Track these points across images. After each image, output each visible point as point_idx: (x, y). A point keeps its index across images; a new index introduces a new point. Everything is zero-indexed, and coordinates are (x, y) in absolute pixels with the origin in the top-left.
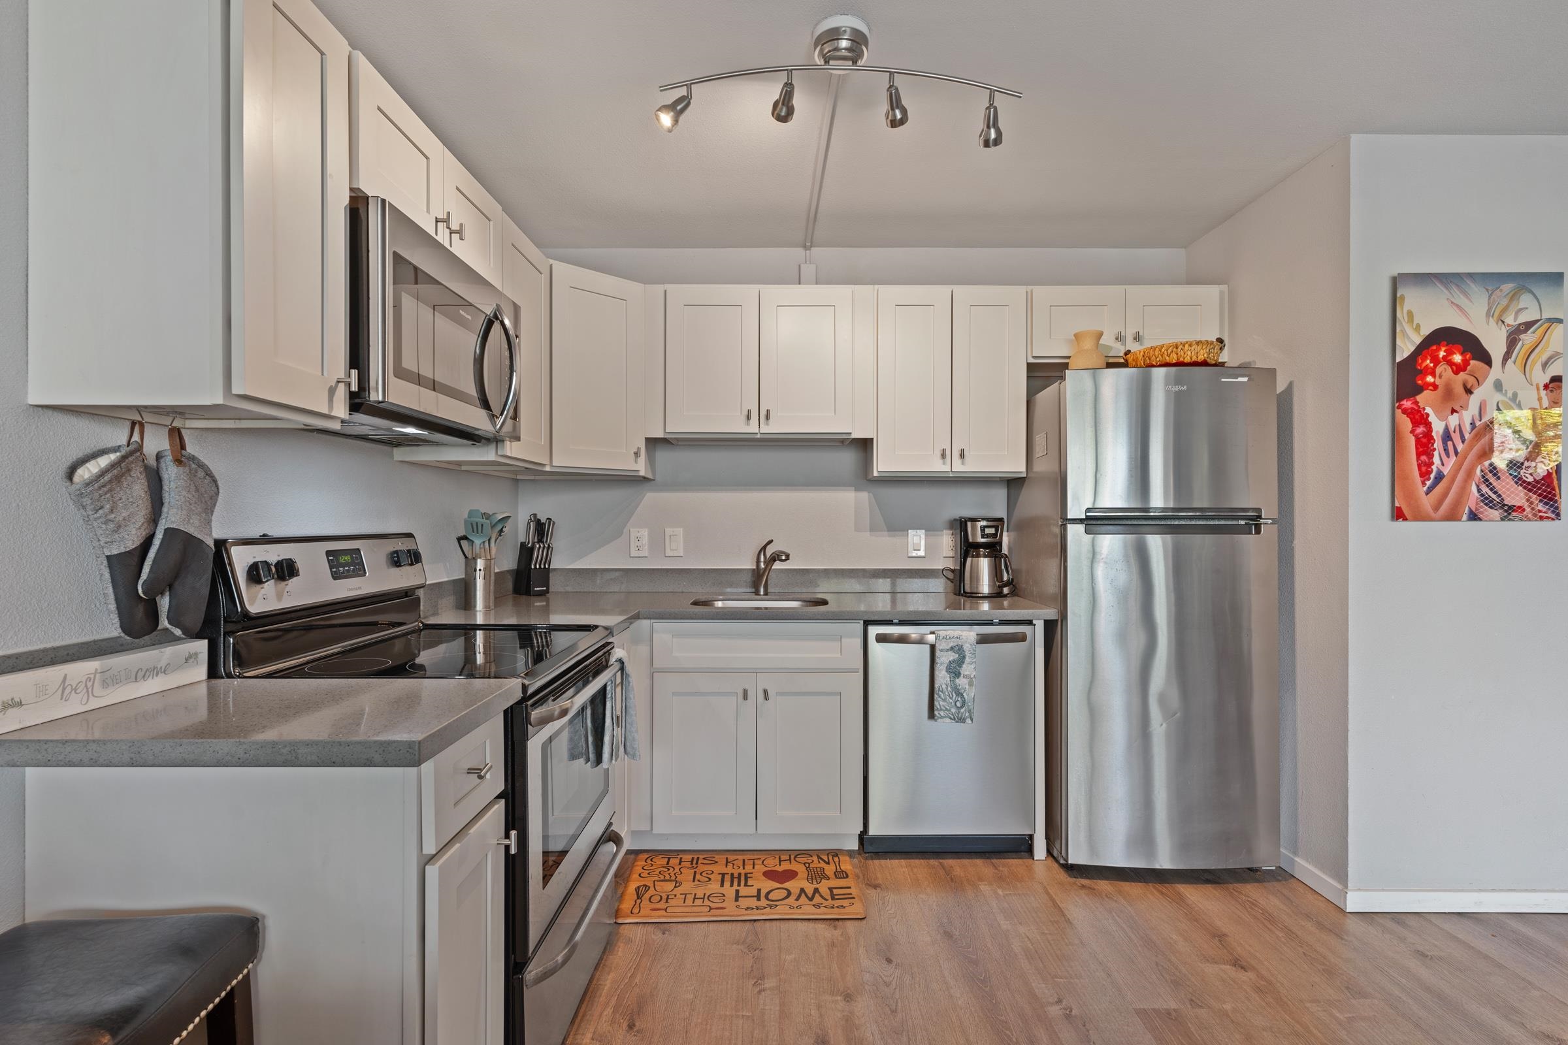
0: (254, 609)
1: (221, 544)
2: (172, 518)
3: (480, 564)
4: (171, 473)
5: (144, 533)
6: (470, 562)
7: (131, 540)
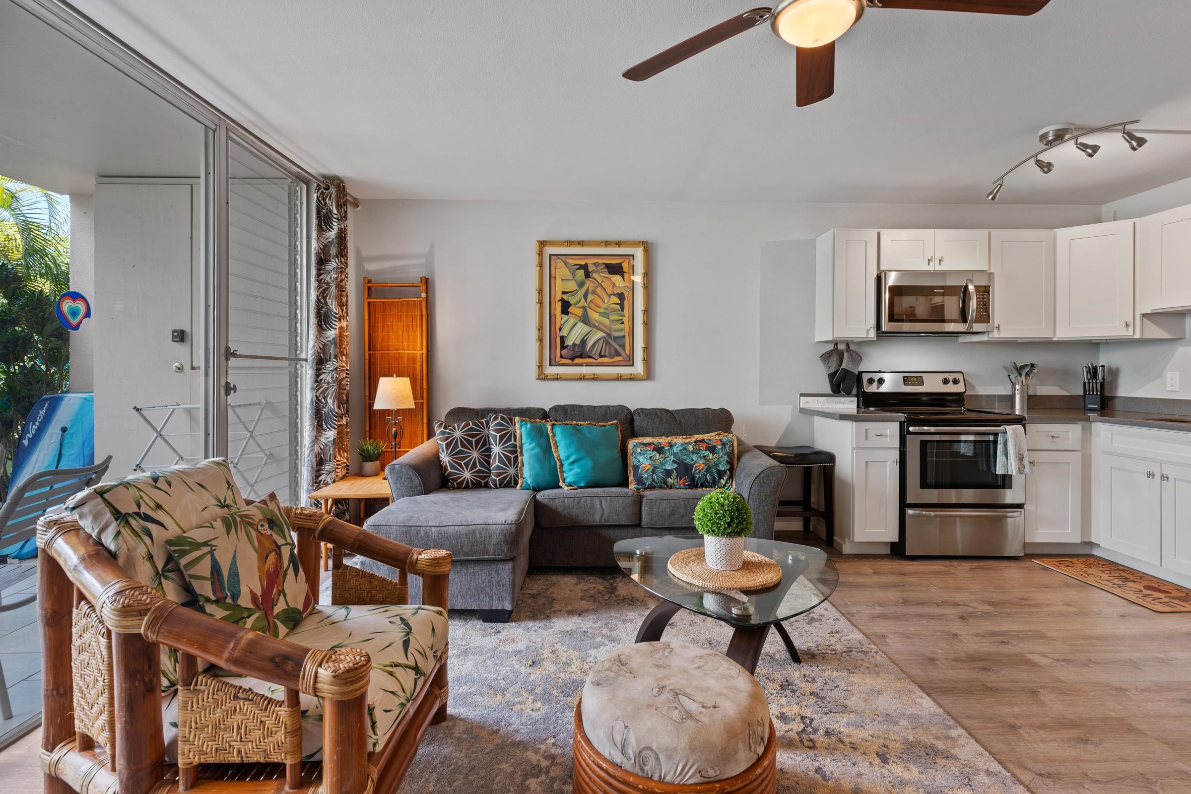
0: (867, 391)
1: (861, 373)
2: (844, 366)
3: (1018, 387)
4: (846, 355)
5: (836, 369)
6: (1014, 385)
7: (832, 370)
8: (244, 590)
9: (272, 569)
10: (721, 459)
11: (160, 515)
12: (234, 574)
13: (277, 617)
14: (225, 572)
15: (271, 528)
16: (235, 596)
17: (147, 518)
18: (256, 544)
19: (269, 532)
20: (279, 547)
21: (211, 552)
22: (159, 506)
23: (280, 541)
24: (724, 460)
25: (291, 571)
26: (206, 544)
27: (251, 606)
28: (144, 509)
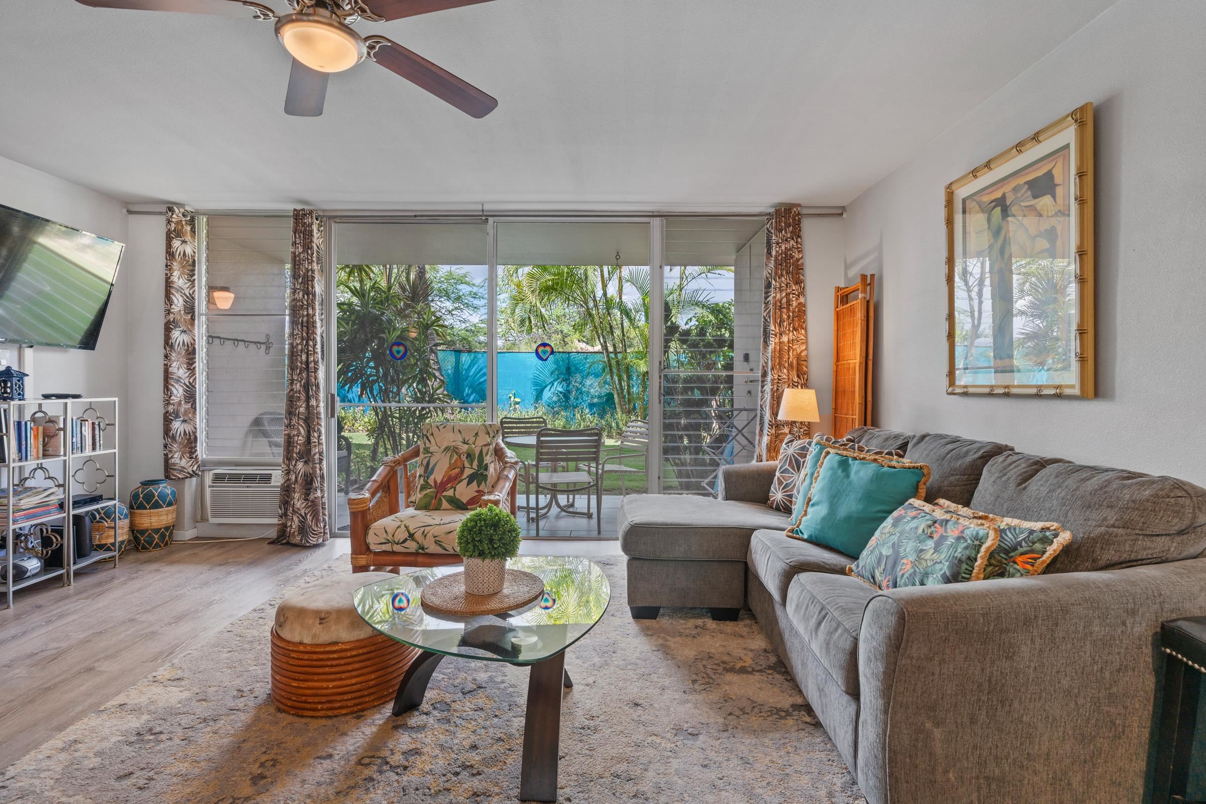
8: (432, 477)
9: (453, 475)
10: (938, 567)
11: (431, 438)
12: (433, 469)
13: (444, 497)
14: (430, 467)
15: (467, 458)
16: (428, 478)
17: (427, 438)
18: (453, 461)
19: (464, 459)
20: (464, 468)
21: (430, 457)
22: (432, 434)
23: (467, 464)
24: (941, 570)
25: (466, 481)
26: (431, 453)
27: (433, 485)
28: (428, 434)
